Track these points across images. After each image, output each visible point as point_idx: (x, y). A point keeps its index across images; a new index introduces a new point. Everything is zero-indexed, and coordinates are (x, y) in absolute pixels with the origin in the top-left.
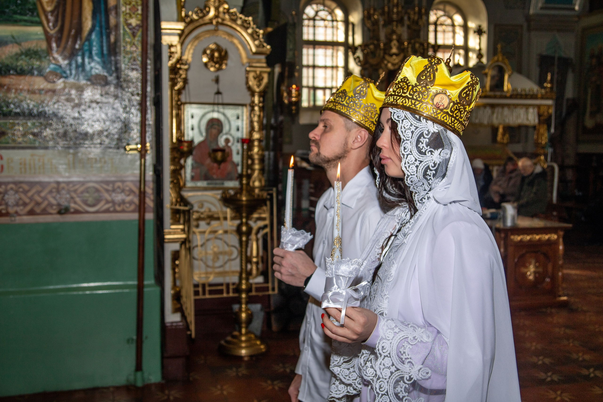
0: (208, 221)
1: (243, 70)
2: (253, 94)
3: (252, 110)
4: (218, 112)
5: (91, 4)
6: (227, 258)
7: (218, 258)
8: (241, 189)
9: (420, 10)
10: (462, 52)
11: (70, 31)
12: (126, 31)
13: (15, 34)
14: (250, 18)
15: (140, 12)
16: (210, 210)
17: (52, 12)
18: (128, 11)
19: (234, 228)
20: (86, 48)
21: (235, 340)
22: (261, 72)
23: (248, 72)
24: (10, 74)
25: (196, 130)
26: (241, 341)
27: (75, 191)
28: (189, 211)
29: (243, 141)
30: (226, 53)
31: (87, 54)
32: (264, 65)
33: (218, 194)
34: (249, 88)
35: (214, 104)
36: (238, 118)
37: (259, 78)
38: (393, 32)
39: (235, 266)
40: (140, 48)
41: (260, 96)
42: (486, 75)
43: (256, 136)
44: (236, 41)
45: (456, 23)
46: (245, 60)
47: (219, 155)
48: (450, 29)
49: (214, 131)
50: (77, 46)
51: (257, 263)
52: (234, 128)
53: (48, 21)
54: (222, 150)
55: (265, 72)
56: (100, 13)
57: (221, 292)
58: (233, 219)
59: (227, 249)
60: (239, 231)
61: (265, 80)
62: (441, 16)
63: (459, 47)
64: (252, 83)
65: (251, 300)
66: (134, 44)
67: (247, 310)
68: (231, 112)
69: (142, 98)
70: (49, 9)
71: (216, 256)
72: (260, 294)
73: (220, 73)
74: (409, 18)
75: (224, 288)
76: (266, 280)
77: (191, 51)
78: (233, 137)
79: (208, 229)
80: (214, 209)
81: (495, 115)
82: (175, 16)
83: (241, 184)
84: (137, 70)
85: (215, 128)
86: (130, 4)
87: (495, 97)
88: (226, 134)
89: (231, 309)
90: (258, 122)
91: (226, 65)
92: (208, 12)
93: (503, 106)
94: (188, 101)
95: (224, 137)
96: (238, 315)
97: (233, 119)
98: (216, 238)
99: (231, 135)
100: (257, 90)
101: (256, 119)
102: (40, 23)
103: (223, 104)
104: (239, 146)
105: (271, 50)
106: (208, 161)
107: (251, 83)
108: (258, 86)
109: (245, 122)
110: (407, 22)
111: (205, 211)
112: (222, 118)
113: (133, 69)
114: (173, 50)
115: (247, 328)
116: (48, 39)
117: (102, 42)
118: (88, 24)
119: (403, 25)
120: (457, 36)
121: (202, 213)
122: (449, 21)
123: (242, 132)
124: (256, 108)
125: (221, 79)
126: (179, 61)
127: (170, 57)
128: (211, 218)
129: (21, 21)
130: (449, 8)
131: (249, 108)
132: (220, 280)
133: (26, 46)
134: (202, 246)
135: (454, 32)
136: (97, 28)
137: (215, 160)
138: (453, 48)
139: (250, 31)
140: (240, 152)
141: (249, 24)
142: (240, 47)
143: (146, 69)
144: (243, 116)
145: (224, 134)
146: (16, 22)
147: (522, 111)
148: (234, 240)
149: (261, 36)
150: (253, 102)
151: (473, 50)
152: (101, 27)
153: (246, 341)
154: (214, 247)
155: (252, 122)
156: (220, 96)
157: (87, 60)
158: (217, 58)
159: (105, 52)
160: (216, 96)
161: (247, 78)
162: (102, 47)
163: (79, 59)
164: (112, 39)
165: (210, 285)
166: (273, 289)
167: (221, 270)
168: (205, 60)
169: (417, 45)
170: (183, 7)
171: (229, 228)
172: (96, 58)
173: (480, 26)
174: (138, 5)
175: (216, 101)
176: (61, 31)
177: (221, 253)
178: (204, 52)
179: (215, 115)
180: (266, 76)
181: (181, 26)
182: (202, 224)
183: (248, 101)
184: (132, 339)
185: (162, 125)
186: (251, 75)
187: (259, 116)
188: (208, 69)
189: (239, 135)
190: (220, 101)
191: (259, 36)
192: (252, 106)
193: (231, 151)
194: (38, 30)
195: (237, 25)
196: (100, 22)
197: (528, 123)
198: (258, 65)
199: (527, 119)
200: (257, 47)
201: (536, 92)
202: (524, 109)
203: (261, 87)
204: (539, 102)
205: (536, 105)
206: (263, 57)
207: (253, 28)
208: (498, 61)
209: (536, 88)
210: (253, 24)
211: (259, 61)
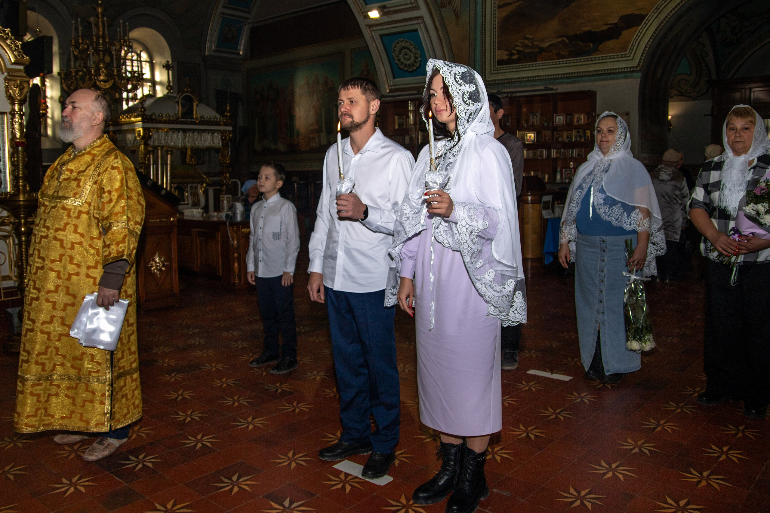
2: (13, 103)
3: (13, 117)
10: (149, 84)
14: (9, 30)
22: (22, 82)
23: (7, 81)
32: (25, 75)
34: (9, 96)
37: (20, 87)
42: (178, 102)
45: (143, 59)
46: (4, 70)
63: (146, 80)
64: (13, 91)
81: (187, 139)
87: (186, 123)
90: (20, 130)
93: (193, 131)
100: (18, 98)
101: (17, 126)
105: (29, 60)
107: (11, 91)
108: (20, 95)
124: (17, 116)
131: (10, 116)
139: (8, 41)
141: (8, 34)
147: (208, 136)
149: (20, 47)
150: (13, 110)
151: (160, 83)
155: (13, 129)
161: (7, 87)
173: (168, 62)
180: (26, 86)
183: (8, 108)
187: (21, 124)
191: (17, 46)
192: (13, 114)
197: (214, 145)
198: (18, 74)
199: (213, 143)
200: (15, 56)
201: (218, 120)
202: (210, 134)
203: (23, 96)
204: (222, 128)
205: (220, 130)
206: (22, 67)
207: (11, 39)
208: (187, 92)
209: (218, 116)
210: (12, 35)
211: (19, 71)
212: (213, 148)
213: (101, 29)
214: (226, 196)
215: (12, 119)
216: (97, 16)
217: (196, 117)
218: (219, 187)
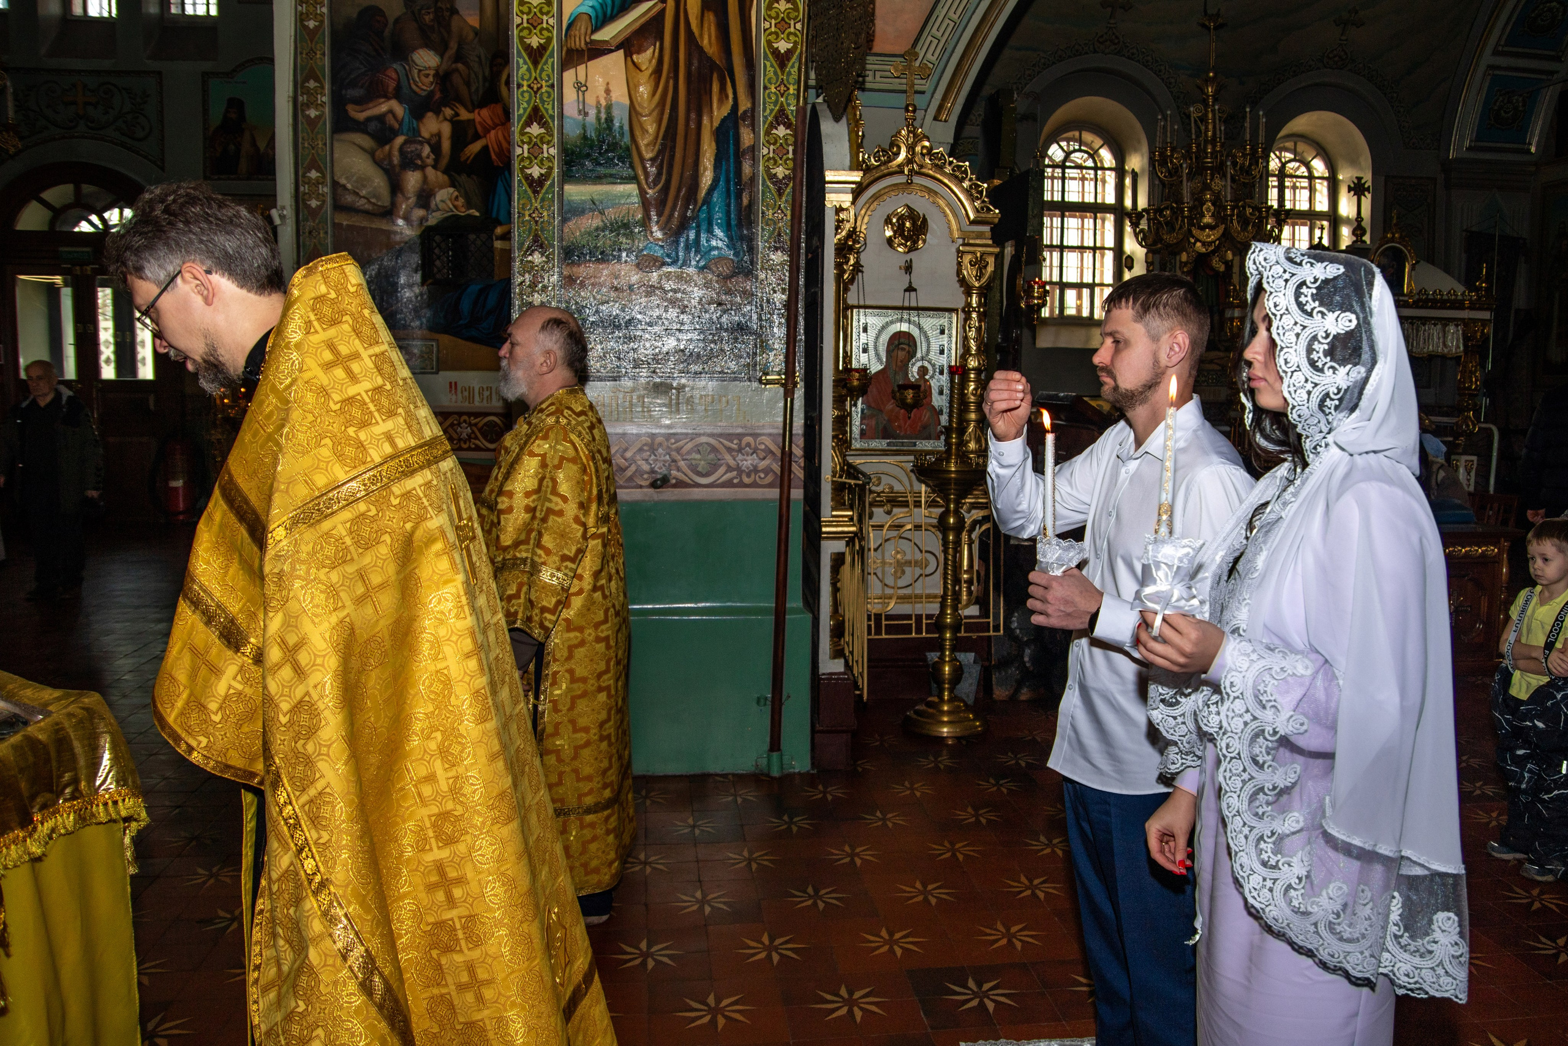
0: (888, 507)
1: (954, 250)
2: (968, 291)
3: (968, 318)
4: (909, 322)
5: (714, 144)
6: (918, 571)
7: (903, 572)
8: (948, 452)
9: (1254, 150)
10: (1325, 223)
11: (679, 190)
12: (768, 187)
13: (596, 197)
14: (967, 163)
15: (791, 156)
16: (891, 488)
17: (653, 160)
18: (771, 155)
19: (935, 521)
20: (703, 216)
21: (931, 710)
22: (982, 254)
23: (960, 254)
24: (586, 261)
25: (872, 352)
26: (943, 713)
27: (678, 450)
28: (862, 488)
29: (952, 370)
30: (925, 220)
31: (704, 227)
32: (990, 242)
33: (908, 461)
34: (962, 281)
35: (902, 308)
36: (942, 332)
37: (980, 264)
38: (1206, 187)
39: (934, 585)
40: (789, 213)
41: (980, 295)
43: (973, 363)
44: (941, 203)
45: (1316, 174)
46: (956, 235)
47: (910, 394)
48: (1305, 183)
49: (901, 354)
50: (689, 214)
51: (970, 582)
52: (935, 347)
53: (647, 174)
54: (915, 387)
55: (990, 254)
56: (728, 160)
57: (907, 629)
58: (932, 504)
59: (918, 556)
60: (942, 525)
61: (990, 269)
62: (1290, 161)
63: (1321, 215)
64: (969, 272)
65: (959, 645)
66: (779, 208)
67: (953, 659)
68: (930, 323)
69: (789, 297)
70: (648, 155)
71: (901, 567)
72: (974, 635)
73: (912, 255)
74: (1234, 164)
75: (913, 622)
76: (985, 613)
77: (866, 219)
78: (933, 366)
79: (888, 521)
80: (898, 487)
82: (847, 162)
83: (948, 443)
84: (783, 250)
85: (903, 349)
86: (774, 144)
88: (922, 359)
89: (925, 659)
90: (976, 339)
91: (924, 241)
92: (898, 154)
94: (862, 303)
95: (919, 364)
96: (937, 667)
97: (933, 334)
98: (901, 537)
99: (930, 362)
100: (977, 284)
101: (972, 334)
102: (634, 179)
103: (917, 309)
104: (945, 379)
105: (1000, 216)
106: (890, 406)
107: (965, 273)
108: (978, 278)
109: (954, 340)
110: (1230, 171)
111: (883, 492)
112: (915, 332)
113: (776, 249)
114: (842, 216)
115: (951, 690)
116: (645, 204)
117: (728, 205)
118: (707, 178)
119: (1224, 176)
120: (1318, 196)
121: (879, 495)
122: (1303, 171)
123: (949, 356)
124: (974, 315)
125: (914, 265)
126: (853, 233)
127: (837, 228)
128: (895, 501)
129: (605, 176)
130: (1301, 147)
131: (962, 316)
132: (906, 609)
133: (611, 214)
134: (876, 550)
135: (1312, 190)
136: (722, 183)
137: (902, 404)
138: (1310, 217)
139: (966, 184)
140: (946, 391)
141: (965, 172)
142: (948, 211)
143: (799, 248)
144: (950, 329)
145: (918, 360)
146: (598, 179)
147: (1435, 331)
148: (932, 541)
149: (984, 194)
150: (969, 305)
151: (1347, 221)
152: (728, 181)
153: (949, 713)
154: (898, 552)
155: (966, 338)
156: (913, 294)
157: (703, 237)
158: (909, 230)
159: (733, 223)
160: (907, 294)
161: (959, 264)
162: (728, 213)
163: (692, 235)
164: (745, 201)
165: (889, 617)
166: (996, 628)
167: (908, 591)
168: (889, 233)
169: (1249, 211)
170: (860, 146)
171: (923, 521)
172: (718, 232)
173: (1359, 179)
174: (788, 145)
175: (906, 304)
176: (666, 189)
177: (908, 563)
178: (888, 221)
179: (904, 327)
180: (991, 260)
181: (856, 176)
182: (878, 511)
183: (961, 304)
184: (766, 699)
185: (822, 342)
186: (967, 259)
187: (979, 329)
188: (894, 248)
189: (943, 360)
190: (914, 304)
191: (981, 193)
192: (967, 311)
193: (930, 386)
194: (632, 188)
195: (944, 174)
196: (728, 171)
197: (1446, 351)
198: (978, 242)
199: (1445, 345)
200: (977, 211)
201: (1460, 298)
202: (1439, 327)
203: (983, 280)
204: (1465, 314)
205: (1463, 320)
206: (986, 229)
207: (971, 179)
208: (1392, 240)
209: (1460, 289)
210: (972, 174)
211: (980, 235)
212: (1443, 357)
213: (1210, 127)
214: (1464, 458)
215: (966, 320)
216: (1205, 102)
217: (1411, 292)
218: (1451, 439)
